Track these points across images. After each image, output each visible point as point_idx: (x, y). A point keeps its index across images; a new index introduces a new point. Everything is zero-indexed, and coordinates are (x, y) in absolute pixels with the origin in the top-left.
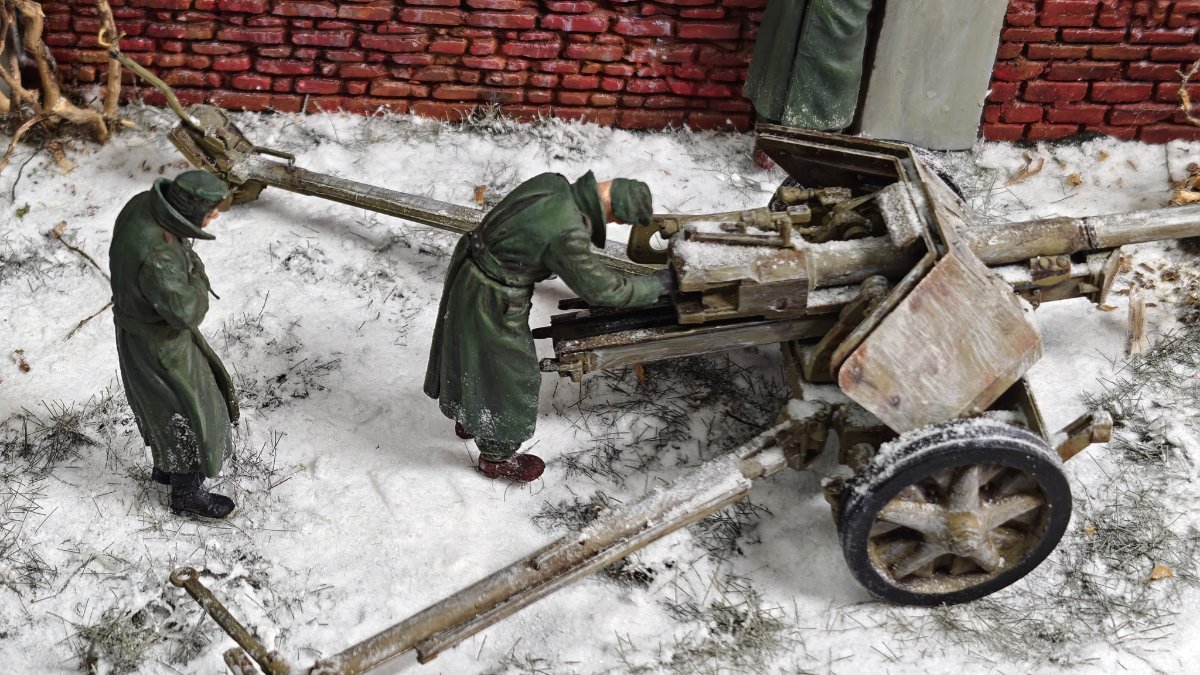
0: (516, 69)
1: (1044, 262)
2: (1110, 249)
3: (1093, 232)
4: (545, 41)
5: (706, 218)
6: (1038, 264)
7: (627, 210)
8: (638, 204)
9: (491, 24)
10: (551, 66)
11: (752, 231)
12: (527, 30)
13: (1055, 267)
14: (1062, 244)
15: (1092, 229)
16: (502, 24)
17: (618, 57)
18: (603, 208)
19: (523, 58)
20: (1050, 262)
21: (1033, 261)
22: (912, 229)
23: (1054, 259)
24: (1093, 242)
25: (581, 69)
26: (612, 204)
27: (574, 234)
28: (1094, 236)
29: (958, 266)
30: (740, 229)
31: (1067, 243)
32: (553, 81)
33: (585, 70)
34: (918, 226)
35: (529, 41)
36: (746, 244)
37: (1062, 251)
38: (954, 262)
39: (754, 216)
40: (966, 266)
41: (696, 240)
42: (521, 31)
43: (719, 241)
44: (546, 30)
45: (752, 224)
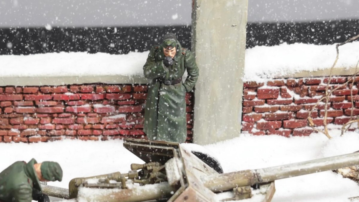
0: (59, 129)
1: (239, 189)
2: (269, 183)
3: (259, 175)
4: (68, 117)
5: (92, 178)
6: (237, 190)
7: (48, 175)
8: (52, 172)
9: (46, 112)
10: (72, 127)
11: (111, 182)
12: (61, 113)
13: (244, 191)
14: (246, 181)
15: (259, 174)
16: (50, 112)
17: (98, 122)
18: (36, 175)
19: (61, 124)
20: (242, 189)
21: (234, 189)
22: (176, 177)
23: (243, 188)
24: (260, 180)
25: (84, 127)
26: (42, 173)
27: (22, 187)
28: (260, 177)
29: (195, 192)
30: (106, 181)
31: (248, 181)
32: (74, 132)
33: (85, 128)
34: (178, 176)
35: (63, 117)
36: (108, 188)
37: (246, 184)
38: (192, 191)
39: (113, 175)
40: (200, 193)
41: (87, 187)
42: (59, 113)
43: (97, 187)
44: (68, 112)
45: (113, 179)
